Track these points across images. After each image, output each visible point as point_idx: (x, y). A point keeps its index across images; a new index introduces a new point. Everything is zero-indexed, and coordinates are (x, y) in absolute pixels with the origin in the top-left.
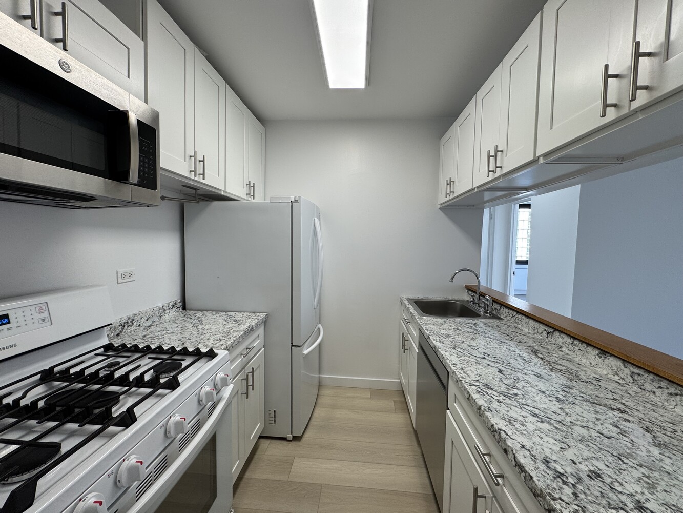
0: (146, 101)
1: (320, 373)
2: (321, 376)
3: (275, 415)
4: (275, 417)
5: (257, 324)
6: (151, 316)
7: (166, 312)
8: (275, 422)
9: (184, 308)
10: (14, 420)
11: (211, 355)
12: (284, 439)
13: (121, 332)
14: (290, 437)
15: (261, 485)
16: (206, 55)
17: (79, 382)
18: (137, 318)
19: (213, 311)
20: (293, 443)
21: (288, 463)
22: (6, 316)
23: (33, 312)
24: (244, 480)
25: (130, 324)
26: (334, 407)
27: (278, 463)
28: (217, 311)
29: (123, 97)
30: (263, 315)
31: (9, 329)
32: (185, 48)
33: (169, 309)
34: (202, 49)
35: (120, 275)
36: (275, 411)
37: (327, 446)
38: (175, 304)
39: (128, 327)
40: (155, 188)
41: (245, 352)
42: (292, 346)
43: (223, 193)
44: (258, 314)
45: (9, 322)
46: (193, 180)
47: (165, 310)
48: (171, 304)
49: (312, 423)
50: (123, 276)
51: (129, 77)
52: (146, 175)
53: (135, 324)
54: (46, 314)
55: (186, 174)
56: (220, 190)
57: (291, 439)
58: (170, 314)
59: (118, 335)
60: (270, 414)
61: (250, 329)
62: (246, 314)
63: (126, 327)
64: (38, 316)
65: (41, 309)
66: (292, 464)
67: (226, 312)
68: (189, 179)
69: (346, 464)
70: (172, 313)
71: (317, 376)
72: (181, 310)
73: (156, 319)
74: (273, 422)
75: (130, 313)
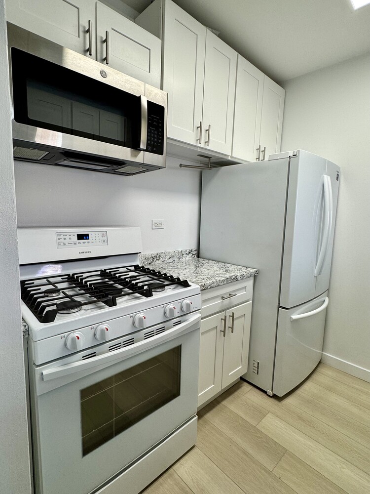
0: (162, 88)
1: (323, 350)
2: (324, 353)
3: (258, 367)
4: (258, 368)
5: (242, 276)
6: (173, 257)
7: (184, 256)
8: (258, 372)
9: (198, 256)
10: (96, 299)
11: (185, 284)
12: (265, 392)
13: (152, 262)
14: (270, 393)
15: (232, 416)
16: (218, 33)
17: (119, 284)
18: (162, 255)
19: (216, 261)
20: (272, 400)
21: (261, 414)
22: (87, 235)
23: (100, 235)
24: (221, 404)
25: (158, 258)
26: (330, 389)
27: (252, 408)
28: (218, 262)
29: (140, 86)
30: (254, 270)
31: (88, 242)
32: (197, 34)
33: (186, 254)
34: (215, 29)
35: (154, 223)
36: (258, 363)
37: (307, 421)
38: (191, 251)
39: (157, 260)
40: (162, 154)
41: (225, 296)
42: (279, 306)
43: (230, 158)
44: (248, 269)
45: (89, 239)
46: (200, 148)
47: (183, 254)
48: (188, 251)
49: (299, 392)
50: (156, 224)
51: (150, 72)
52: (156, 144)
53: (161, 259)
54: (105, 238)
55: (193, 142)
56: (228, 156)
57: (271, 395)
58: (187, 258)
59: (150, 264)
60: (254, 364)
61: (233, 278)
62: (240, 267)
63: (155, 260)
64: (101, 238)
65: (103, 234)
66: (264, 416)
67: (225, 263)
68: (197, 147)
69: (321, 448)
70: (189, 257)
71: (319, 351)
72: (196, 257)
73: (176, 260)
74: (256, 372)
75: (159, 252)
